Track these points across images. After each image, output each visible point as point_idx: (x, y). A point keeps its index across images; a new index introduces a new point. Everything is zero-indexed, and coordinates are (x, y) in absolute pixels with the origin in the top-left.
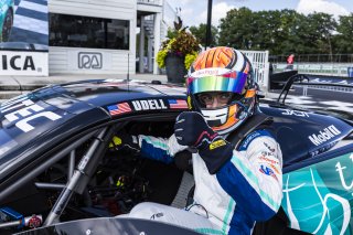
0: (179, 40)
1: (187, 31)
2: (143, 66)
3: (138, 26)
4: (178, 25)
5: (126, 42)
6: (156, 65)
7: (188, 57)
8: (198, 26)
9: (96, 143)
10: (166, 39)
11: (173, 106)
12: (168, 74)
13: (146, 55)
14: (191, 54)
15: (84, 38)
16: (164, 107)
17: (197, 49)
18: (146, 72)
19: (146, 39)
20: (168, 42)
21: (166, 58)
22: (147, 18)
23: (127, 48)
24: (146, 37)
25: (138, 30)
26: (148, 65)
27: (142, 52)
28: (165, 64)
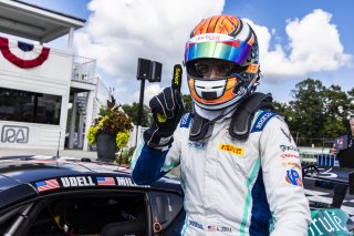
0: (111, 118)
1: (120, 109)
2: (72, 142)
3: (70, 101)
4: (111, 103)
5: (56, 116)
6: (86, 142)
7: (120, 135)
8: (131, 104)
9: (20, 219)
10: (98, 117)
11: (100, 183)
12: (98, 150)
13: (77, 130)
14: (123, 132)
15: (10, 110)
16: (92, 184)
17: (129, 127)
18: (76, 148)
19: (78, 114)
20: (100, 119)
21: (97, 135)
22: (81, 95)
23: (57, 123)
24: (77, 113)
25: (70, 105)
26: (78, 141)
27: (73, 127)
28: (96, 141)
